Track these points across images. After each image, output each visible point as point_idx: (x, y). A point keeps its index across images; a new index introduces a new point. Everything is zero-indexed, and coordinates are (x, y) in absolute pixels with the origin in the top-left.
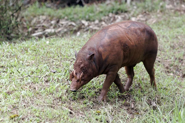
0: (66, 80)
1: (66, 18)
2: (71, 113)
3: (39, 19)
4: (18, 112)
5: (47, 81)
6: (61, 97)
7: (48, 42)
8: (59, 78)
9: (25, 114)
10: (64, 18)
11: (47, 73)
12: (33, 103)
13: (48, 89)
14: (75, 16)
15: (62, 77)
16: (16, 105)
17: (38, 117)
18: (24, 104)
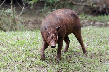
0: (98, 45)
1: (99, 21)
2: (101, 61)
3: (84, 21)
4: (72, 59)
5: (88, 46)
6: (95, 53)
7: (88, 29)
8: (95, 44)
9: (76, 60)
10: (97, 21)
11: (88, 42)
12: (80, 55)
13: (88, 49)
14: (104, 20)
15: (96, 44)
16: (71, 55)
17: (83, 62)
18: (75, 55)
